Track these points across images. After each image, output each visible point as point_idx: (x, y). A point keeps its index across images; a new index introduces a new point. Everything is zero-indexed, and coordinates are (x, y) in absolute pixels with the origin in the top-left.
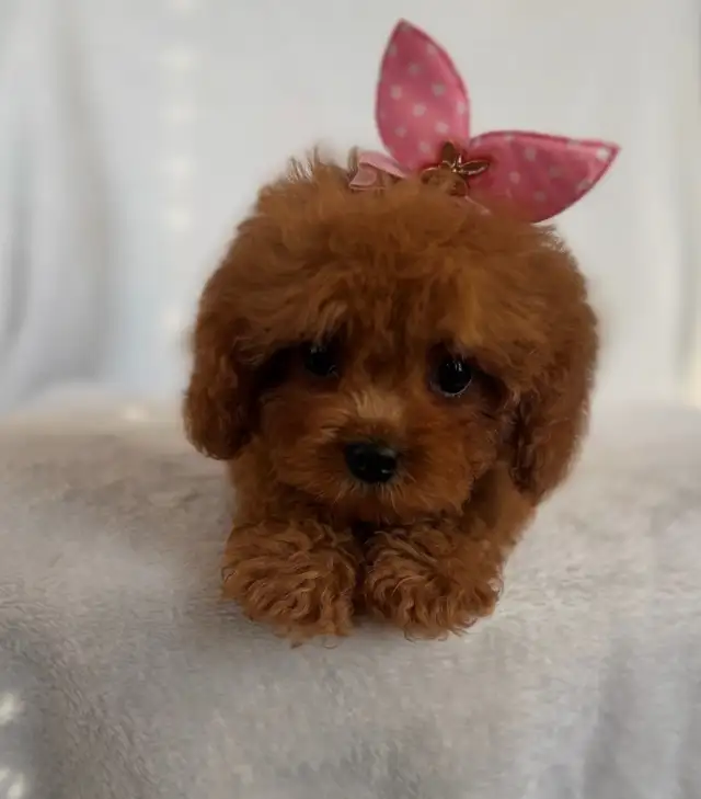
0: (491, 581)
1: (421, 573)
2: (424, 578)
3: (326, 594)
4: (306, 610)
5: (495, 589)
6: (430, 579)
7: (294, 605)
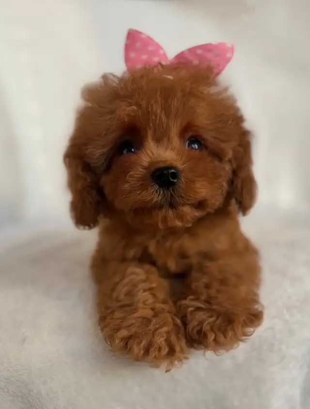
0: (256, 307)
1: (211, 317)
2: (214, 318)
3: (173, 338)
4: (167, 350)
5: (260, 309)
6: (217, 318)
7: (160, 349)
